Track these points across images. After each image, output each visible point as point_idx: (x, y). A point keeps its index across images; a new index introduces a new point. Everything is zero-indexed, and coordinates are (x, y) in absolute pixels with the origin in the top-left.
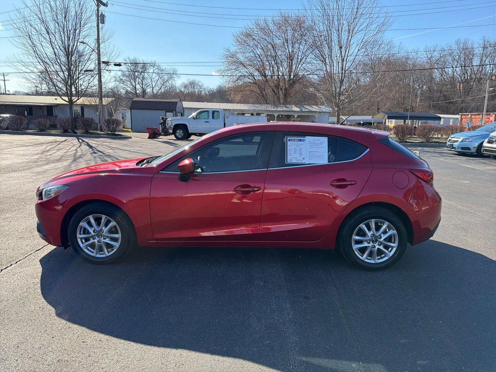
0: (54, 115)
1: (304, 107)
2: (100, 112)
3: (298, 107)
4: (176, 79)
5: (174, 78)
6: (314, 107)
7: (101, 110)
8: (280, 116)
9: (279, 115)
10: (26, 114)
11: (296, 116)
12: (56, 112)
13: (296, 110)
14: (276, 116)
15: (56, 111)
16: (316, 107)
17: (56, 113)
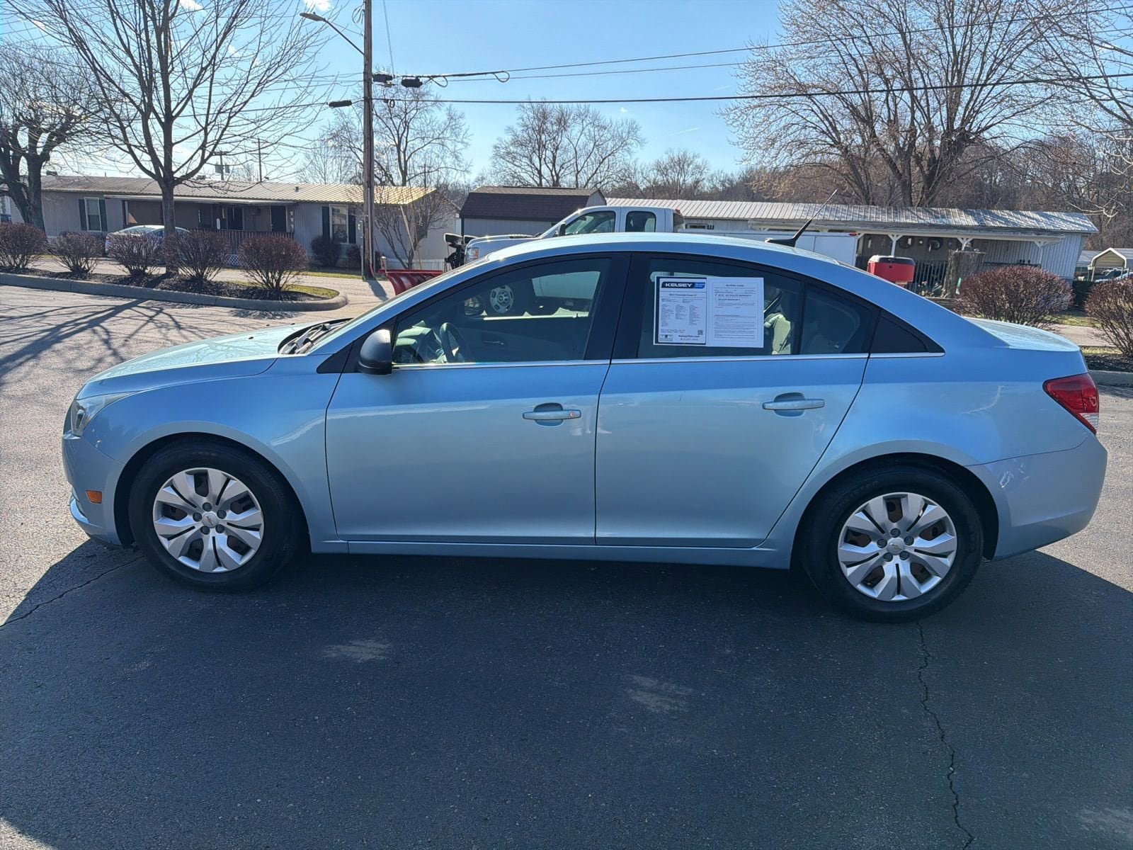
0: (288, 230)
1: (991, 214)
2: (367, 222)
3: (972, 214)
4: (633, 149)
5: (629, 146)
6: (1030, 214)
7: (369, 216)
8: (910, 240)
9: (905, 238)
10: (219, 227)
11: (965, 244)
12: (292, 223)
13: (964, 223)
14: (895, 240)
15: (292, 220)
16: (1037, 216)
17: (292, 226)
